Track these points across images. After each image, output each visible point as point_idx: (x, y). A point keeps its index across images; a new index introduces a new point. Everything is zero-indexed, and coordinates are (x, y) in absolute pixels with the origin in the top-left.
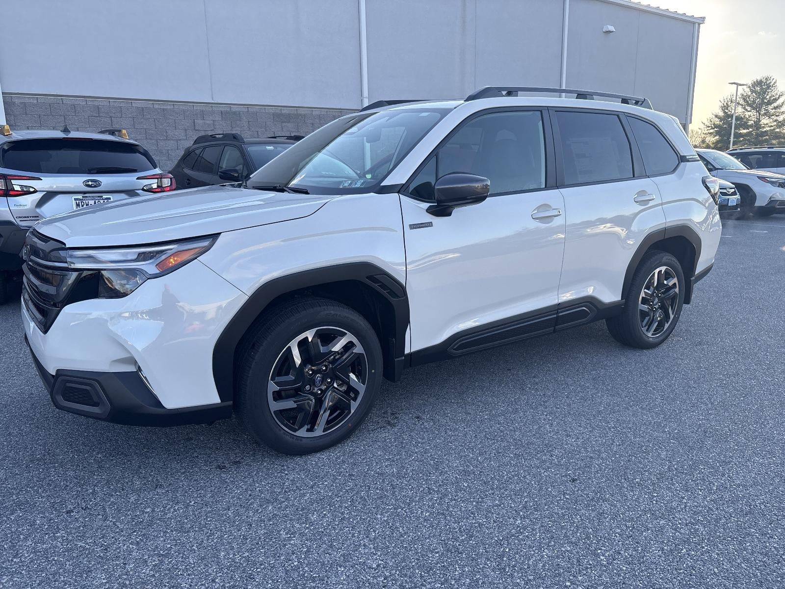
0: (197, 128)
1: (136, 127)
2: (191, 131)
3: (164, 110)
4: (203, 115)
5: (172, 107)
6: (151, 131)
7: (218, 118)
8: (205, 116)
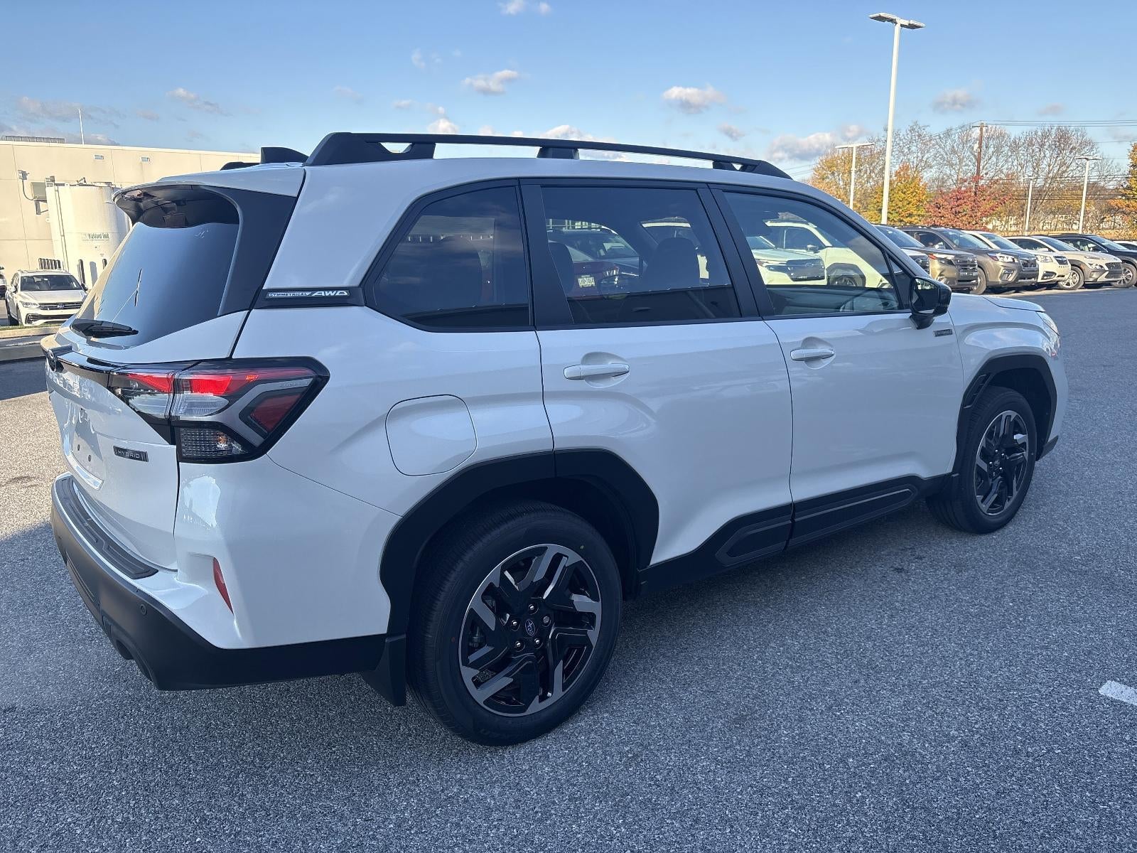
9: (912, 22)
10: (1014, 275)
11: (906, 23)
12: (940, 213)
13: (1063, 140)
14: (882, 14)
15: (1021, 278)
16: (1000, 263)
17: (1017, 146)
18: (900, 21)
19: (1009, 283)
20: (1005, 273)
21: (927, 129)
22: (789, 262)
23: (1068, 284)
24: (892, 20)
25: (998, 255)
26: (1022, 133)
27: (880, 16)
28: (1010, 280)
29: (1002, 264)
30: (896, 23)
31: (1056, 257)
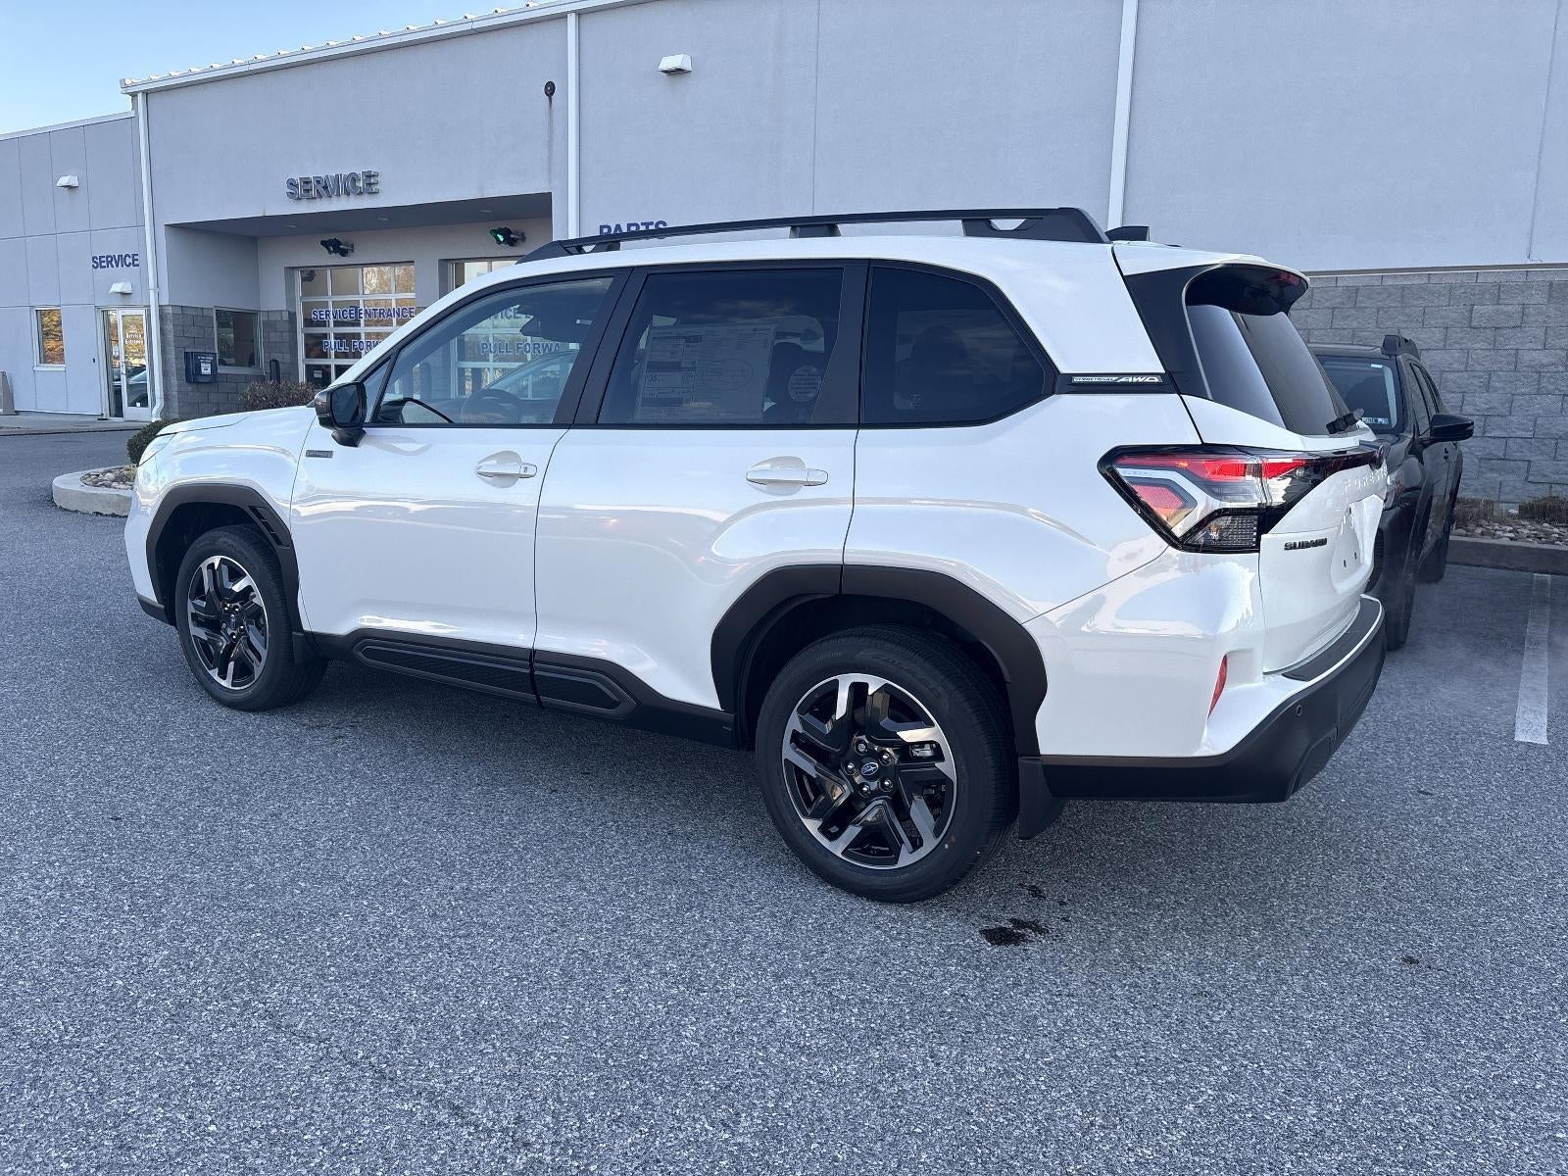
0: (1474, 324)
1: (1335, 327)
2: (1459, 330)
3: (1403, 288)
4: (1498, 292)
5: (1425, 280)
6: (1364, 333)
7: (1538, 298)
8: (1502, 296)
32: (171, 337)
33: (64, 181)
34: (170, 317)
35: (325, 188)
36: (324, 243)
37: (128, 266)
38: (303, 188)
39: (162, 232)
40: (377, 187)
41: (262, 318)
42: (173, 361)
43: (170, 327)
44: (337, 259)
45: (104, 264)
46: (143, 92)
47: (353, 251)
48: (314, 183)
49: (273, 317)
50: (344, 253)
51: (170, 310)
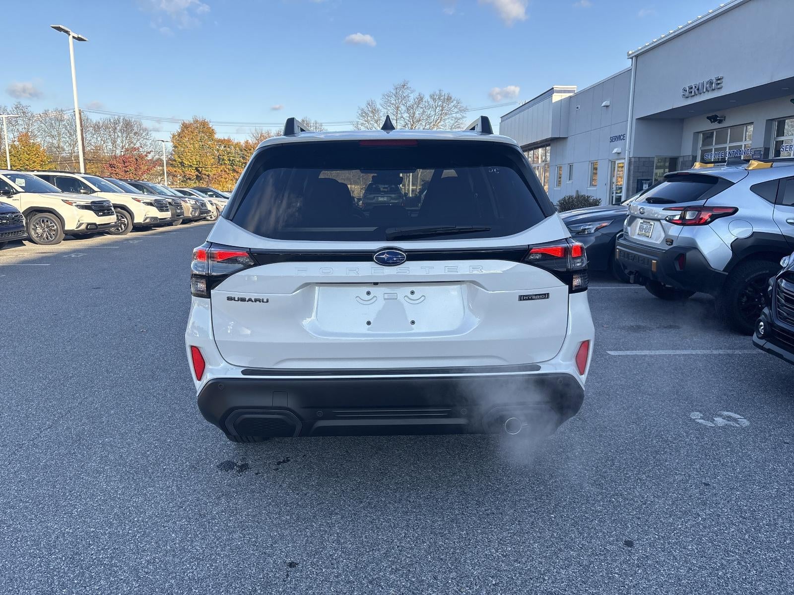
9: (80, 36)
10: (198, 212)
11: (76, 36)
12: (115, 171)
13: (128, 126)
14: (61, 26)
15: (202, 214)
16: (189, 205)
17: (99, 128)
18: (72, 34)
19: (197, 217)
20: (193, 211)
21: (29, 108)
22: (92, 202)
23: (211, 218)
24: (67, 32)
25: (187, 199)
26: (101, 119)
27: (60, 27)
28: (196, 215)
29: (190, 205)
30: (69, 35)
31: (209, 201)
32: (632, 172)
33: (604, 104)
34: (633, 163)
35: (698, 89)
36: (708, 118)
37: (621, 140)
38: (691, 91)
39: (634, 121)
40: (722, 85)
41: (681, 160)
42: (631, 184)
43: (632, 167)
44: (716, 125)
45: (614, 140)
46: (635, 56)
47: (725, 120)
48: (694, 87)
49: (686, 159)
50: (720, 122)
51: (633, 160)
